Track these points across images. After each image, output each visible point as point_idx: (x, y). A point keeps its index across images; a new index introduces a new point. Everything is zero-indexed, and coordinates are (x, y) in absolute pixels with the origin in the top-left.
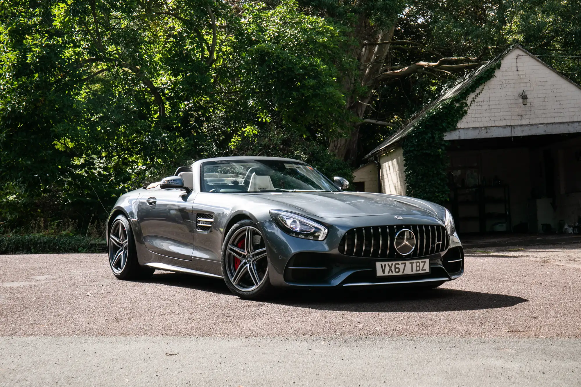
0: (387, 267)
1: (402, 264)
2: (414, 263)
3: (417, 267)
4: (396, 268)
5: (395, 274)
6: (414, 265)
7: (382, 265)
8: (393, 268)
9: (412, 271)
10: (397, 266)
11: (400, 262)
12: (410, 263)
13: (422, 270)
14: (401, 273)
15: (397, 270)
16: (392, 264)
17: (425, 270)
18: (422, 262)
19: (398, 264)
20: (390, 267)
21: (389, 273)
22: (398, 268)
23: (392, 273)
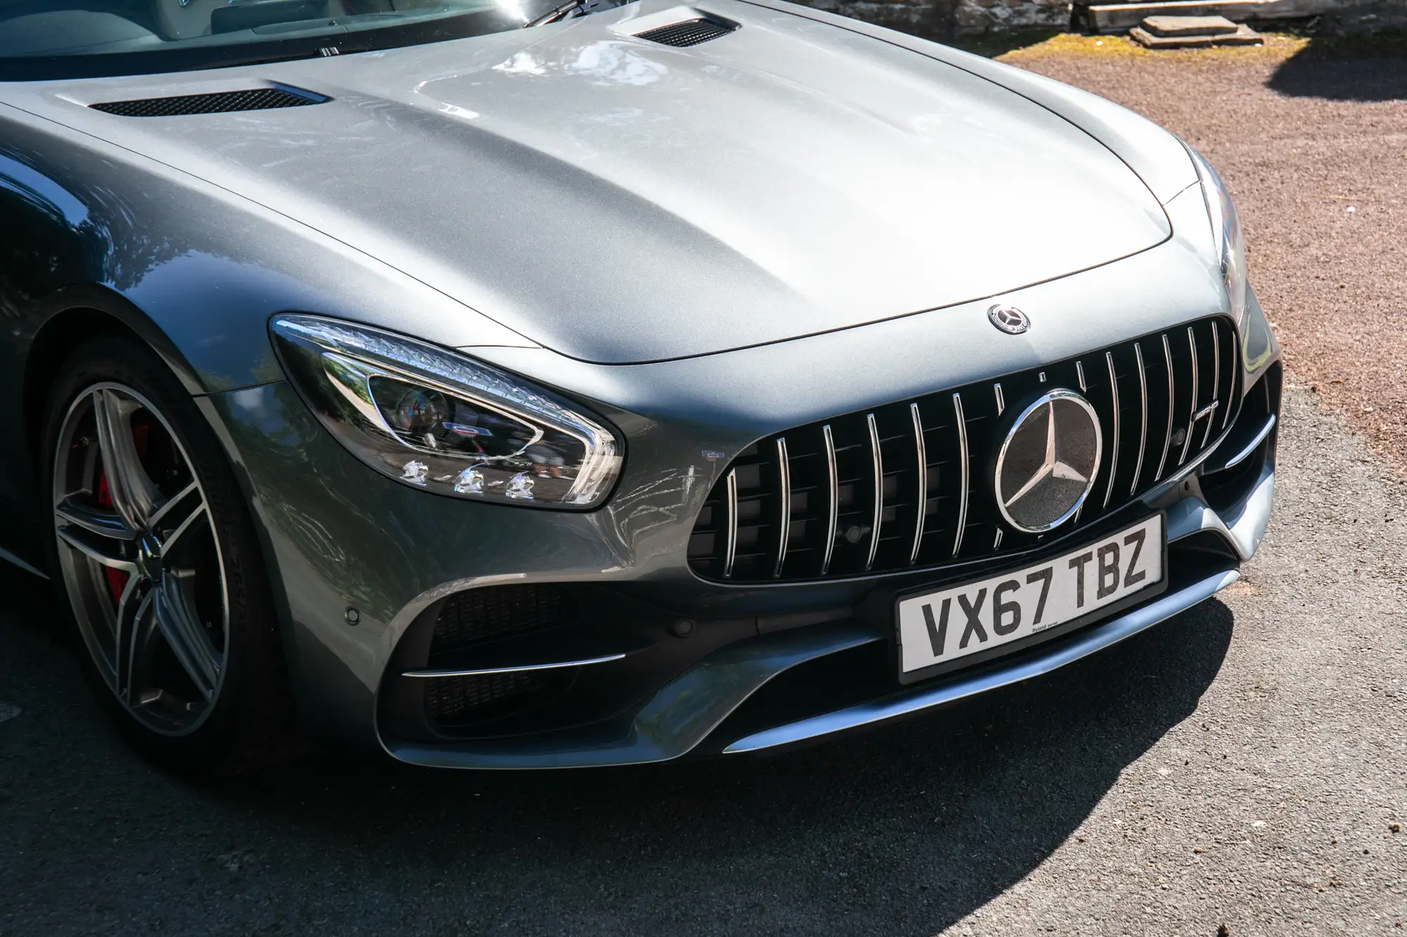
0: (956, 613)
1: (1031, 579)
2: (1088, 557)
3: (1104, 570)
4: (999, 609)
5: (994, 640)
6: (1091, 569)
7: (927, 610)
8: (986, 616)
9: (1080, 602)
10: (1007, 597)
11: (1020, 576)
12: (1073, 563)
13: (1130, 580)
14: (1026, 629)
15: (1007, 618)
16: (982, 593)
17: (1142, 575)
18: (1128, 540)
19: (1014, 585)
20: (972, 612)
21: (963, 644)
22: (1014, 607)
23: (983, 637)
